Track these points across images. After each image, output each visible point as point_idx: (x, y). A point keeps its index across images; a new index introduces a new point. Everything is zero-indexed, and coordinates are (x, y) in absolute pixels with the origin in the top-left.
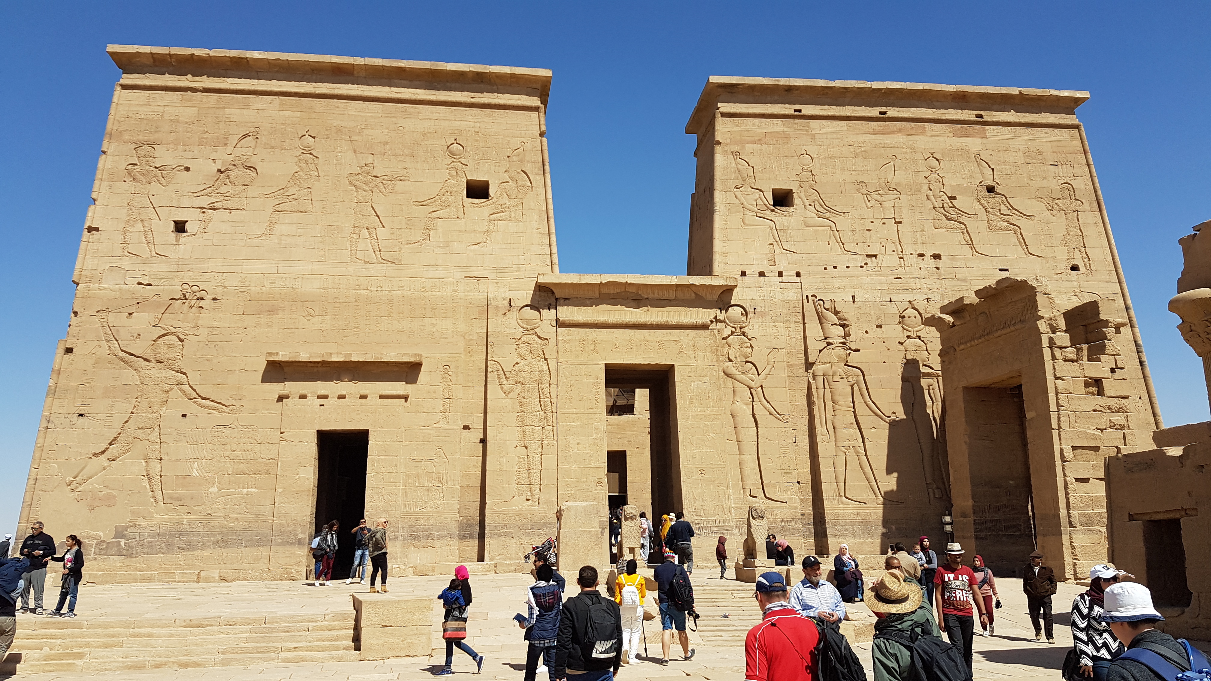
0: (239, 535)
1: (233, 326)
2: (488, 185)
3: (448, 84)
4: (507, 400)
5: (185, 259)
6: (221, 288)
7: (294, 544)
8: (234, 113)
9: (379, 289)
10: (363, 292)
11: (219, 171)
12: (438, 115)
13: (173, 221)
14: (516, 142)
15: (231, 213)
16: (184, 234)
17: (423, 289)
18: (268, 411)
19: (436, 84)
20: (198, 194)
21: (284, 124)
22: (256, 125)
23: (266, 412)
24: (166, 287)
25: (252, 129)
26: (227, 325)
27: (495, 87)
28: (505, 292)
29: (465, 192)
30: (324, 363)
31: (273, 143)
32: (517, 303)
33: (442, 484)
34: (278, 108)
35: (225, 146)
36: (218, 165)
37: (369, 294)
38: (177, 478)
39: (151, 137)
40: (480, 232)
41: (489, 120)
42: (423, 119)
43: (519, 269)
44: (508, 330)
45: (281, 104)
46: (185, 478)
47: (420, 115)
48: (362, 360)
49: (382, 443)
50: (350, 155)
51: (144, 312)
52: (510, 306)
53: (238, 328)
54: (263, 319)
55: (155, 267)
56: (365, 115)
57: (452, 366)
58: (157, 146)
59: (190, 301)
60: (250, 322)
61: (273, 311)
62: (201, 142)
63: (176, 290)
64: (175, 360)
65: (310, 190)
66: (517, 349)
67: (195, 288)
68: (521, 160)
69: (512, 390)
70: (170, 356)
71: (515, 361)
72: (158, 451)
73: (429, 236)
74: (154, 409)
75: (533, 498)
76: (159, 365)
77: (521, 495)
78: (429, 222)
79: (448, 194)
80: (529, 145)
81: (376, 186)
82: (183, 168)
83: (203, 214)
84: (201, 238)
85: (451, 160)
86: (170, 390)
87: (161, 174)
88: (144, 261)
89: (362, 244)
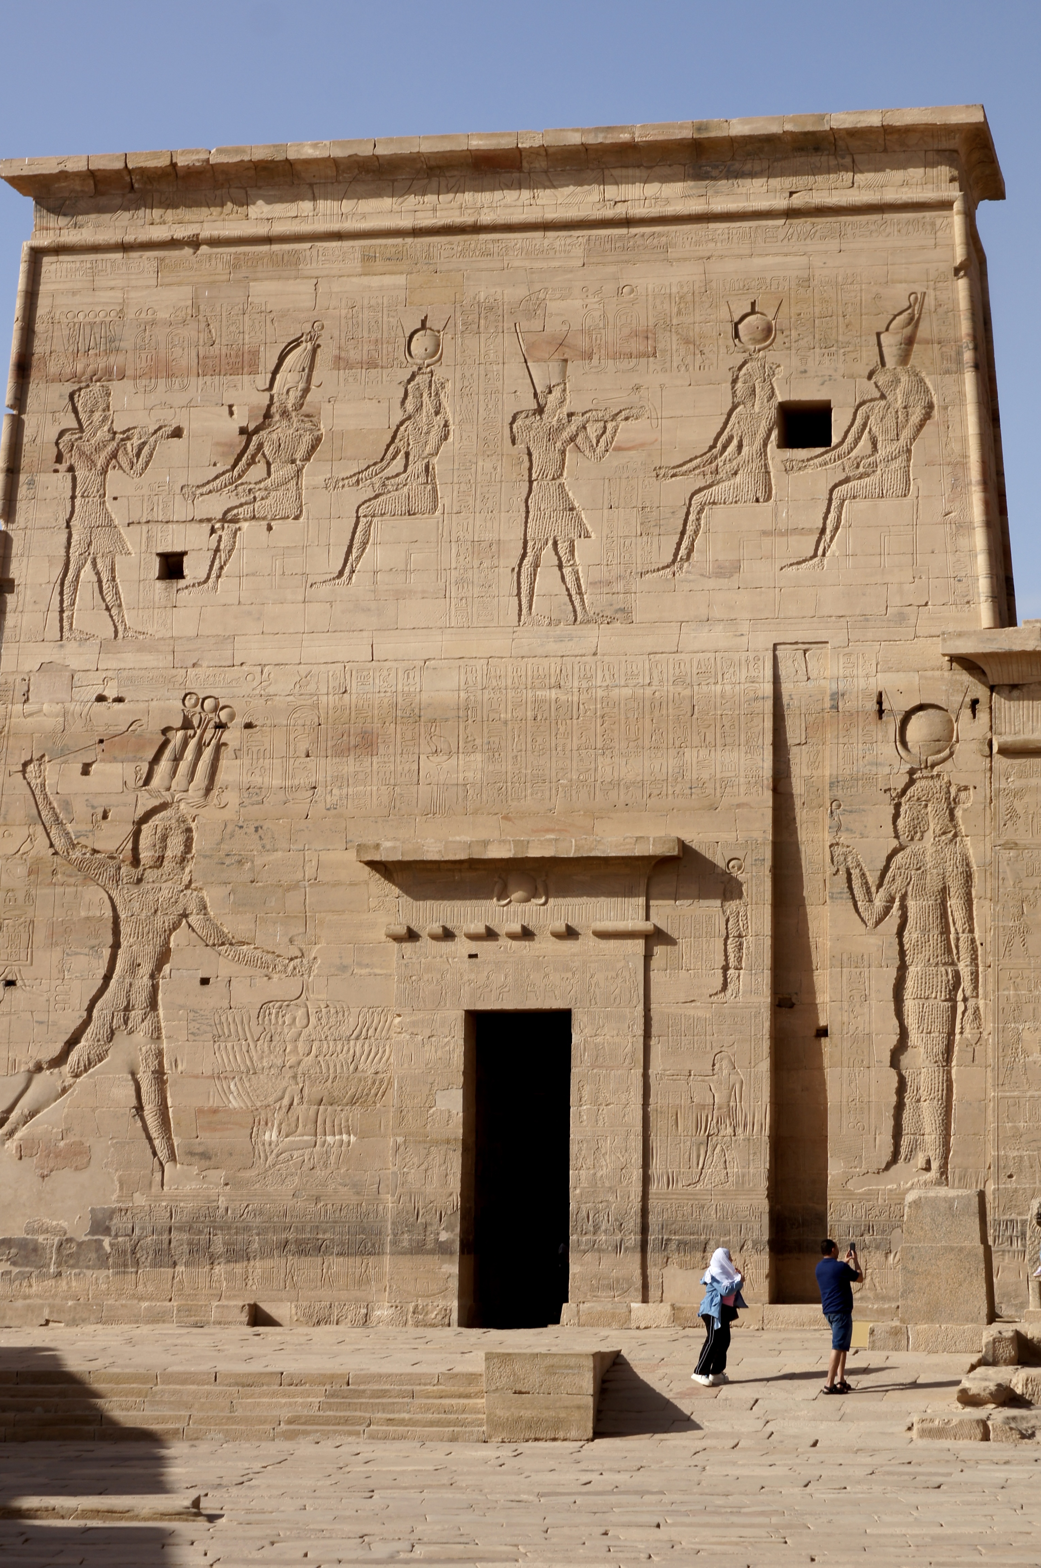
0: (326, 1232)
1: (289, 783)
2: (829, 410)
3: (737, 166)
4: (873, 940)
5: (189, 639)
6: (261, 701)
7: (432, 1252)
8: (268, 292)
9: (584, 684)
10: (552, 694)
11: (243, 431)
12: (711, 245)
13: (158, 555)
14: (899, 296)
16: (182, 583)
17: (680, 680)
18: (368, 970)
19: (709, 169)
21: (377, 308)
23: (364, 971)
24: (154, 703)
25: (307, 328)
26: (277, 782)
27: (848, 160)
28: (868, 676)
29: (775, 434)
30: (473, 864)
31: (353, 355)
32: (898, 704)
33: (730, 1130)
34: (359, 270)
35: (254, 371)
36: (241, 419)
37: (563, 698)
38: (200, 1112)
39: (102, 363)
40: (810, 531)
41: (833, 245)
42: (678, 260)
43: (901, 618)
44: (874, 770)
45: (368, 258)
46: (215, 1111)
47: (672, 253)
48: (548, 853)
49: (599, 1039)
50: (515, 368)
51: (114, 760)
52: (881, 712)
53: (298, 788)
54: (350, 766)
55: (129, 659)
56: (544, 265)
57: (749, 861)
58: (115, 386)
60: (320, 769)
61: (367, 745)
62: (204, 367)
63: (172, 709)
64: (183, 860)
65: (435, 460)
66: (896, 816)
67: (209, 704)
68: (910, 341)
69: (887, 910)
70: (169, 853)
71: (895, 843)
72: (160, 1054)
73: (690, 550)
74: (146, 969)
75: (935, 1165)
76: (150, 875)
77: (907, 1160)
78: (692, 517)
79: (735, 442)
80: (930, 302)
81: (572, 439)
82: (169, 430)
83: (215, 537)
84: (215, 588)
85: (740, 358)
86: (175, 926)
87: (124, 448)
88: (105, 646)
89: (545, 577)
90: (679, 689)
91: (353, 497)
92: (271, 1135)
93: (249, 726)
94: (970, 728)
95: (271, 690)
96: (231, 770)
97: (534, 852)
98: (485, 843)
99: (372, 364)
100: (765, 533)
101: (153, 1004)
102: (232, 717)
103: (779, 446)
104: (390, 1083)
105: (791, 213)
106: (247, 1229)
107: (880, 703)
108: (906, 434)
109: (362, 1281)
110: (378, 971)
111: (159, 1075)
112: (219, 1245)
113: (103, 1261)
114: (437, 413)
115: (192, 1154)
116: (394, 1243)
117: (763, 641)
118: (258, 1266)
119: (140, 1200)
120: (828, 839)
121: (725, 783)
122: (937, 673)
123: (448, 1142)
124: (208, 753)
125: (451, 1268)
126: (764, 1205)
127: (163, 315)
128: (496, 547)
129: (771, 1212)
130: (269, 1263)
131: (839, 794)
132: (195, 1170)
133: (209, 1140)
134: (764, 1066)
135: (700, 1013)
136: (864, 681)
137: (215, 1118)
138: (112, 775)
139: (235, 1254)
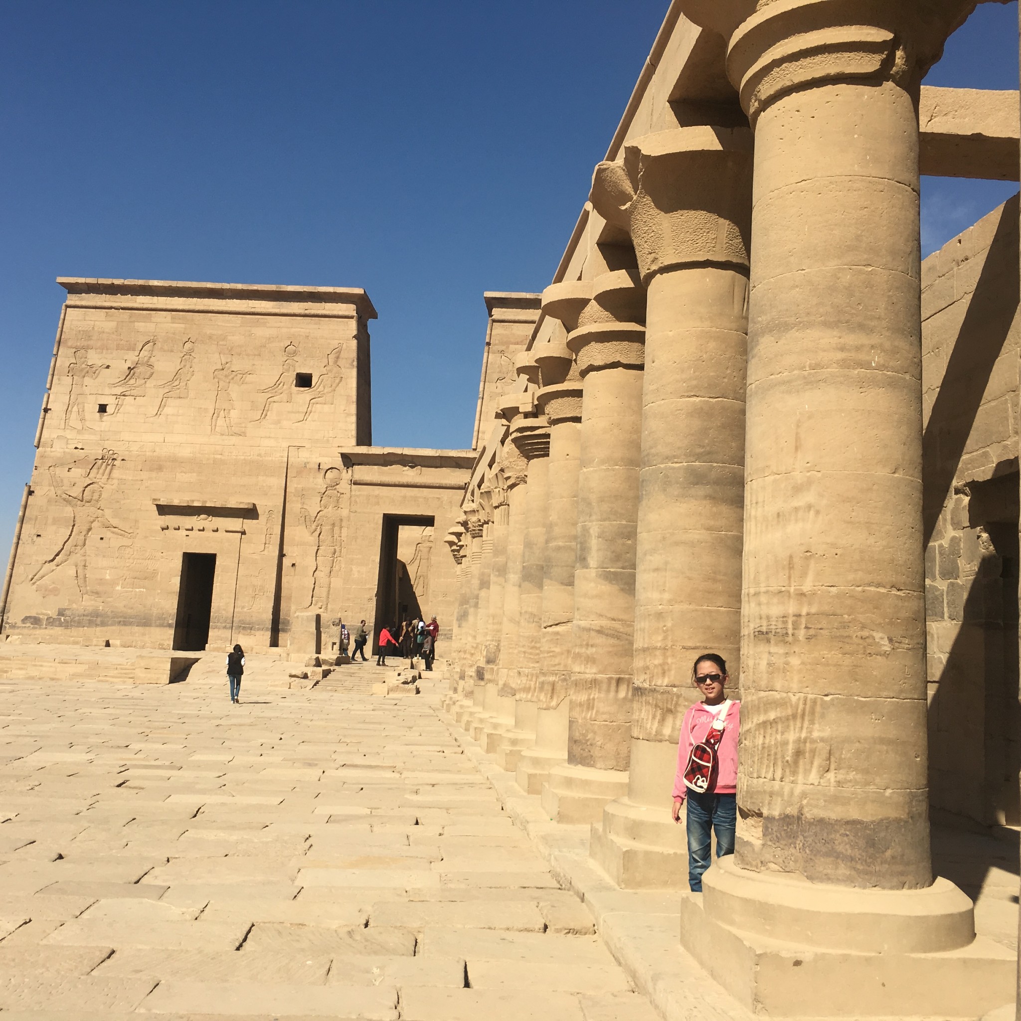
0: (133, 618)
1: (134, 478)
2: (312, 376)
3: (289, 299)
4: (311, 538)
5: (106, 431)
6: (127, 453)
7: (166, 626)
8: (140, 326)
9: (230, 454)
10: (219, 457)
11: (129, 368)
12: (280, 323)
13: (100, 405)
14: (335, 343)
15: (135, 399)
16: (105, 414)
17: (259, 455)
18: (154, 538)
19: (280, 299)
20: (116, 385)
21: (174, 334)
22: (155, 334)
23: (152, 539)
24: (93, 451)
25: (152, 338)
26: (130, 478)
27: (323, 301)
28: (316, 458)
29: (295, 382)
30: (189, 507)
31: (166, 348)
32: (324, 467)
33: (262, 594)
34: (170, 321)
35: (134, 350)
36: (129, 364)
37: (223, 458)
38: (97, 579)
39: (86, 343)
40: (303, 412)
41: (317, 326)
42: (270, 327)
43: (328, 441)
44: (316, 486)
45: (173, 318)
46: (101, 580)
47: (268, 325)
48: (213, 506)
49: (224, 563)
50: (217, 355)
51: (79, 468)
52: (319, 469)
53: (137, 480)
54: (154, 474)
55: (86, 437)
56: (229, 325)
57: (275, 511)
58: (89, 351)
59: (108, 460)
60: (145, 475)
61: (160, 468)
62: (118, 348)
63: (99, 453)
64: (97, 501)
65: (189, 382)
66: (321, 501)
67: (111, 452)
68: (338, 358)
69: (315, 530)
70: (94, 498)
71: (320, 509)
72: (85, 561)
73: (266, 415)
74: (84, 533)
75: (323, 607)
76: (87, 504)
77: (315, 605)
78: (267, 405)
79: (282, 384)
80: (344, 346)
81: (233, 378)
82: (106, 366)
83: (118, 400)
84: (116, 416)
85: (286, 358)
86: (94, 521)
87: (92, 371)
88: (79, 432)
89: (220, 422)
90: (259, 457)
91: (162, 391)
92: (119, 588)
93: (123, 460)
94: (346, 475)
95: (131, 449)
96: (116, 473)
97: (208, 505)
98: (193, 501)
99: (172, 351)
100: (289, 412)
101: (84, 544)
102: (118, 457)
103: (296, 386)
104: (158, 574)
106: (108, 617)
107: (319, 466)
108: (334, 385)
109: (144, 634)
110: (157, 539)
111: (84, 567)
112: (99, 619)
113: (61, 625)
114: (191, 367)
115: (93, 592)
116: (155, 623)
117: (285, 445)
118: (110, 628)
119: (74, 606)
120: (300, 506)
121: (270, 487)
122: (338, 458)
123: (174, 593)
124: (109, 467)
125: (172, 632)
126: (271, 617)
127: (107, 330)
128: (206, 410)
129: (272, 619)
130: (114, 628)
131: (304, 493)
132: (93, 597)
133: (99, 588)
134: (275, 574)
135: (256, 557)
136: (315, 459)
137: (101, 581)
138: (77, 472)
139: (103, 624)
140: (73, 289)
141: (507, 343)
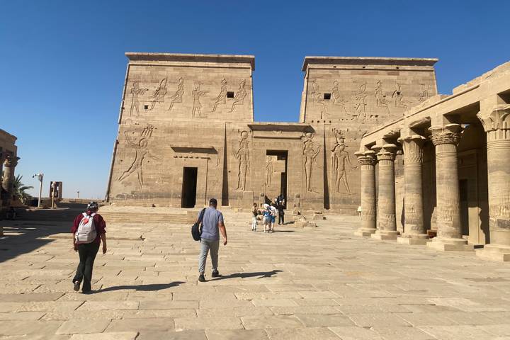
0: (164, 195)
4: (237, 160)
5: (148, 117)
6: (158, 126)
7: (178, 198)
8: (161, 72)
9: (201, 126)
12: (219, 71)
21: (175, 76)
24: (143, 125)
25: (166, 77)
26: (159, 136)
29: (227, 95)
30: (185, 148)
33: (217, 184)
34: (173, 71)
38: (147, 179)
41: (235, 72)
42: (215, 73)
43: (242, 120)
45: (174, 69)
48: (195, 147)
49: (201, 171)
51: (137, 132)
53: (162, 137)
55: (140, 119)
56: (198, 72)
59: (149, 129)
60: (166, 135)
61: (172, 132)
62: (152, 82)
63: (145, 126)
64: (146, 146)
65: (182, 96)
66: (240, 145)
67: (151, 125)
68: (244, 85)
69: (239, 156)
70: (144, 145)
71: (240, 148)
72: (142, 171)
73: (215, 110)
74: (140, 160)
75: (243, 189)
76: (142, 147)
77: (240, 188)
78: (216, 105)
79: (222, 96)
80: (247, 80)
81: (201, 94)
82: (147, 89)
83: (152, 104)
84: (152, 110)
85: (223, 86)
86: (145, 154)
87: (141, 92)
88: (137, 117)
89: (196, 112)
90: (213, 127)
91: (171, 100)
93: (156, 129)
94: (250, 134)
95: (159, 124)
96: (153, 134)
97: (193, 147)
98: (187, 145)
99: (174, 83)
101: (141, 164)
102: (154, 127)
104: (173, 176)
105: (230, 68)
106: (153, 194)
107: (239, 130)
108: (243, 97)
109: (168, 201)
110: (172, 161)
111: (142, 174)
112: (149, 196)
113: (133, 198)
114: (183, 90)
115: (146, 184)
116: (173, 197)
117: (224, 122)
118: (154, 199)
119: (138, 190)
120: (232, 147)
121: (219, 139)
122: (247, 127)
123: (181, 184)
124: (150, 132)
125: (180, 200)
127: (146, 74)
130: (156, 199)
131: (232, 142)
132: (146, 186)
133: (148, 182)
134: (222, 176)
135: (214, 169)
136: (237, 127)
137: (149, 179)
138: (137, 134)
139: (151, 197)
140: (132, 58)
141: (315, 78)
